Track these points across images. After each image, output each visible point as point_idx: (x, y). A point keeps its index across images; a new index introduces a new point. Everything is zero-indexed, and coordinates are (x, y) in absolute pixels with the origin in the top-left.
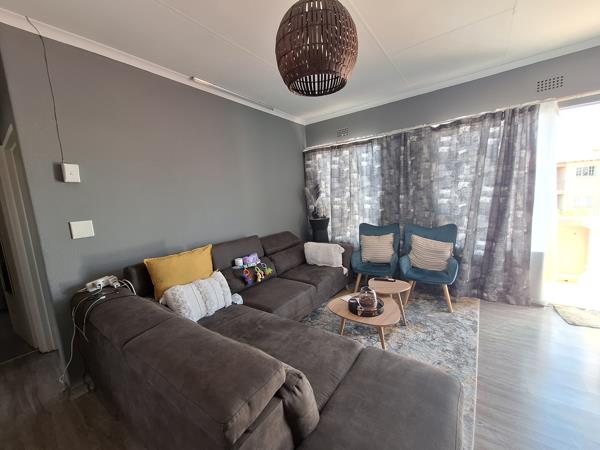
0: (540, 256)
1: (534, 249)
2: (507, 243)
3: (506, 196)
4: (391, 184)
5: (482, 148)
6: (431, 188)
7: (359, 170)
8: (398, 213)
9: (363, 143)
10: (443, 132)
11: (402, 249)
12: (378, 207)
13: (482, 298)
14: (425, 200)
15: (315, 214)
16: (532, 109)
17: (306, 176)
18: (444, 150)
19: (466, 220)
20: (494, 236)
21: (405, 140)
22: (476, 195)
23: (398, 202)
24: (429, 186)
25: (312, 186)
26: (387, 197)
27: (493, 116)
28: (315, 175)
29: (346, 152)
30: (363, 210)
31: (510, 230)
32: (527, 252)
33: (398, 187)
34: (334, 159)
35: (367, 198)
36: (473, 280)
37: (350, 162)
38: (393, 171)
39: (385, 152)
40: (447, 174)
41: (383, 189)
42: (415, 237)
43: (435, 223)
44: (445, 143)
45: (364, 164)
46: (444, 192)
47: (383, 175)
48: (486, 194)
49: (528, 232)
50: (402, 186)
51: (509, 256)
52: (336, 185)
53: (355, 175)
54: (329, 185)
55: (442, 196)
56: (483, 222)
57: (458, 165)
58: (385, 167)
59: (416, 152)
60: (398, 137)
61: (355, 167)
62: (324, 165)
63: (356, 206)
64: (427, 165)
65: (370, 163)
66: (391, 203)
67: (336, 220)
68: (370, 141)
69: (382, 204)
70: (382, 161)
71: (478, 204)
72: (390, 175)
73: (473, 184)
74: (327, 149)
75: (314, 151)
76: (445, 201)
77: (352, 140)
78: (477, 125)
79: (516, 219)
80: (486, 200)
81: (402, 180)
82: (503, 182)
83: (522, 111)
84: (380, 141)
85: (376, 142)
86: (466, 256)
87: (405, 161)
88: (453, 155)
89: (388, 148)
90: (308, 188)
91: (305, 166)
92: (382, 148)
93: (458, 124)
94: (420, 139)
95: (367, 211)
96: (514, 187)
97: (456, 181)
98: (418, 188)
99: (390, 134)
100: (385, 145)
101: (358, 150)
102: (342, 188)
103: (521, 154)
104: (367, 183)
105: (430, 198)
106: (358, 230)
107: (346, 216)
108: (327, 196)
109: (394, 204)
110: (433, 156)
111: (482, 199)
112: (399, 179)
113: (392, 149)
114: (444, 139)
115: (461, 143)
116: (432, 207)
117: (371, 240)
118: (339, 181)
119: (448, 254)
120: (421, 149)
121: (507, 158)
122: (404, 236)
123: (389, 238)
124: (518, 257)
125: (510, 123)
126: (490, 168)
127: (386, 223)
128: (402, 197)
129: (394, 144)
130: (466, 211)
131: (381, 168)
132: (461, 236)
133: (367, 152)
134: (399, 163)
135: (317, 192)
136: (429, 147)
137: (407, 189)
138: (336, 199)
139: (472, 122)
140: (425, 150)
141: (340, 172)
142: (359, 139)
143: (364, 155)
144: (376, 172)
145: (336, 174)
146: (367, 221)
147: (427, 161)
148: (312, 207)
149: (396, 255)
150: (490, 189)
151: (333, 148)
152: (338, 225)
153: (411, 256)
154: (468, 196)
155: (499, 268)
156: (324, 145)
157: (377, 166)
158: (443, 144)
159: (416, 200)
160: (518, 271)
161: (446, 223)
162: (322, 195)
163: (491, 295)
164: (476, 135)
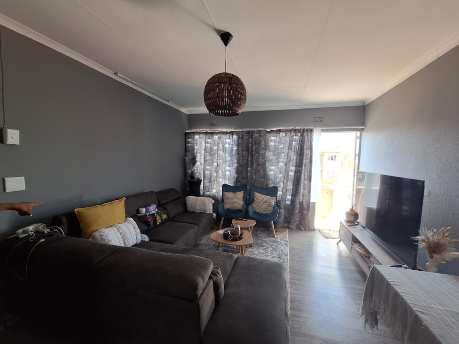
0: (314, 204)
1: (311, 201)
2: (300, 198)
3: (301, 173)
4: (243, 160)
5: (290, 145)
6: (265, 164)
7: (224, 149)
8: (247, 178)
9: (227, 133)
10: (272, 134)
11: (249, 201)
12: (235, 173)
13: (289, 228)
14: (262, 172)
15: (192, 176)
16: (311, 130)
17: (186, 149)
18: (272, 144)
19: (282, 184)
20: (295, 194)
21: (252, 136)
22: (287, 171)
23: (247, 172)
24: (264, 163)
25: (190, 157)
26: (240, 168)
27: (295, 130)
28: (193, 149)
29: (216, 137)
30: (225, 175)
31: (302, 190)
32: (309, 202)
33: (247, 162)
34: (208, 140)
35: (228, 168)
36: (285, 218)
37: (218, 144)
38: (244, 152)
39: (240, 140)
40: (274, 158)
41: (238, 163)
42: (256, 193)
43: (267, 185)
44: (273, 140)
45: (227, 146)
46: (272, 167)
47: (238, 154)
48: (291, 171)
49: (309, 192)
50: (249, 162)
51: (301, 204)
52: (208, 158)
53: (221, 153)
54: (203, 157)
55: (271, 170)
56: (290, 186)
57: (279, 154)
58: (240, 150)
59: (258, 143)
60: (248, 132)
61: (221, 147)
62: (200, 144)
63: (220, 172)
64: (263, 151)
65: (231, 146)
66: (242, 172)
67: (207, 181)
68: (232, 133)
69: (237, 172)
70: (238, 145)
71: (288, 176)
72: (243, 155)
73: (286, 165)
74: (203, 133)
75: (194, 133)
76: (272, 173)
77: (220, 130)
78: (288, 133)
79: (304, 184)
80: (292, 174)
81: (249, 159)
82: (299, 165)
83: (307, 130)
84: (237, 133)
85: (235, 134)
86: (282, 205)
87: (252, 148)
88: (276, 148)
89: (242, 138)
90: (188, 158)
91: (186, 142)
92: (239, 138)
93: (279, 131)
94: (260, 136)
95: (227, 176)
96: (303, 168)
97: (278, 162)
98: (258, 164)
99: (244, 130)
100: (240, 136)
101: (224, 137)
102: (212, 160)
103: (306, 152)
104: (228, 158)
105: (265, 171)
106: (221, 188)
107: (213, 179)
108: (201, 164)
109: (244, 173)
110: (266, 147)
111: (290, 173)
112: (248, 158)
113: (245, 139)
114: (273, 138)
115: (281, 142)
116: (265, 176)
117: (230, 195)
118: (210, 155)
119: (273, 203)
120: (261, 142)
121: (301, 153)
122: (250, 193)
123: (241, 194)
124: (305, 204)
125: (302, 135)
126: (294, 157)
127: (239, 184)
128: (249, 169)
129: (246, 137)
130: (282, 179)
131: (238, 150)
132: (280, 193)
133: (229, 139)
134: (248, 148)
135: (194, 161)
136: (265, 141)
137: (252, 164)
138: (207, 167)
139: (286, 131)
140: (263, 143)
141: (211, 149)
142: (224, 130)
143: (227, 141)
144: (234, 152)
145: (208, 150)
146: (227, 183)
147: (263, 149)
148: (189, 171)
149: (245, 205)
150: (293, 168)
151: (207, 133)
152: (207, 184)
153: (254, 205)
154: (283, 171)
155: (297, 211)
156: (201, 130)
157: (235, 148)
158: (272, 141)
159: (257, 171)
160: (305, 212)
161: (272, 186)
162: (198, 163)
163: (293, 226)
164: (288, 138)
